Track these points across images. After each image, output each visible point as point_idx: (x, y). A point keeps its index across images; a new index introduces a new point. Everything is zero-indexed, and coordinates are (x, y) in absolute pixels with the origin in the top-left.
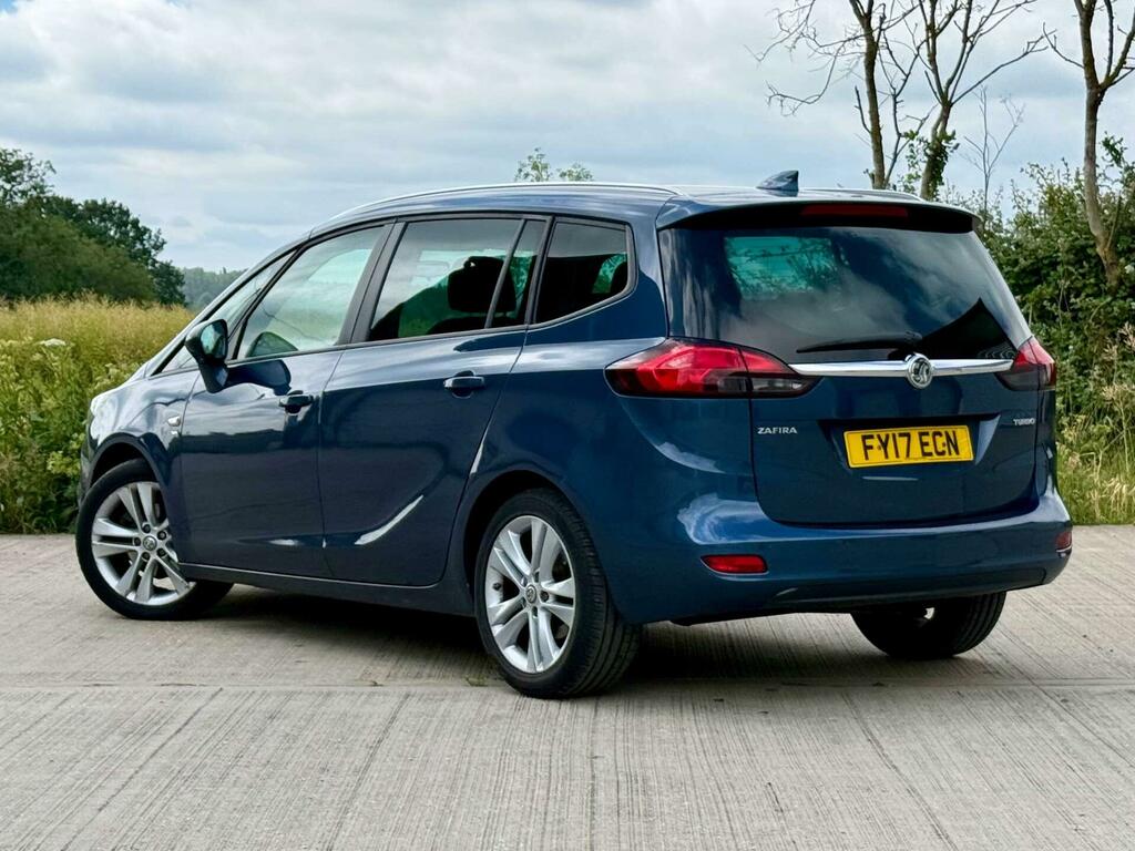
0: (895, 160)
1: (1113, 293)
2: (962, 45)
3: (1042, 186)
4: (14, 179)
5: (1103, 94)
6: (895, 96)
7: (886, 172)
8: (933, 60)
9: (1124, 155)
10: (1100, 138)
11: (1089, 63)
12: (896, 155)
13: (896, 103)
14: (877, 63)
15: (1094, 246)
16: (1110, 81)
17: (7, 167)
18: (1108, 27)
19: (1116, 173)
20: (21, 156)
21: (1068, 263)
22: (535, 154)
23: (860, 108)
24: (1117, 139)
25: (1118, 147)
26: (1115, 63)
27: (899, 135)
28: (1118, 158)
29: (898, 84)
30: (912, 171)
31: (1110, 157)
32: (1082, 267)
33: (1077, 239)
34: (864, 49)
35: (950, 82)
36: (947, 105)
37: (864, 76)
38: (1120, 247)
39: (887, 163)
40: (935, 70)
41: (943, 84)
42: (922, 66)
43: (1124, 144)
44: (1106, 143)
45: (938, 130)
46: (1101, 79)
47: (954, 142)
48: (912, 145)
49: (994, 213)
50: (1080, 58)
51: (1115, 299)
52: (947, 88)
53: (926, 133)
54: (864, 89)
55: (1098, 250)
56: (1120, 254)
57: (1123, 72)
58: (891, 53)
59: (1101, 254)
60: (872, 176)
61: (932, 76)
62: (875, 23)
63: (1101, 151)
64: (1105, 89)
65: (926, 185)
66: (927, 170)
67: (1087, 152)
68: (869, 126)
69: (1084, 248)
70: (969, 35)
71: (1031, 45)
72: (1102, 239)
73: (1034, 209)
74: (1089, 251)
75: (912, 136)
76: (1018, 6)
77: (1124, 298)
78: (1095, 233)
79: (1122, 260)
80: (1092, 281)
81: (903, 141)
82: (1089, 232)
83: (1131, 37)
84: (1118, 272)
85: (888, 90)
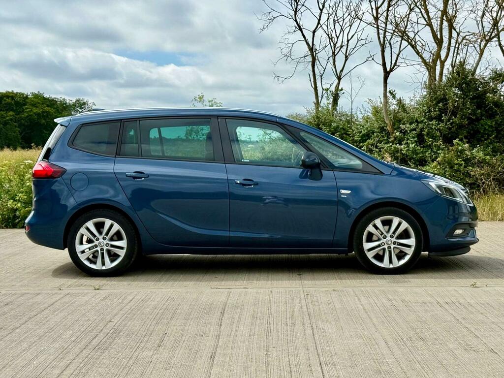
0: (322, 98)
1: (393, 142)
3: (372, 106)
4: (83, 108)
5: (389, 75)
6: (321, 76)
7: (319, 102)
8: (334, 64)
9: (396, 96)
10: (388, 90)
11: (384, 65)
12: (322, 96)
13: (322, 78)
14: (315, 66)
15: (387, 126)
16: (391, 70)
17: (81, 104)
18: (390, 52)
19: (395, 102)
20: (85, 101)
21: (378, 132)
23: (310, 80)
24: (394, 90)
25: (394, 93)
26: (393, 64)
27: (323, 89)
28: (394, 97)
29: (322, 72)
30: (328, 102)
31: (391, 96)
32: (383, 133)
33: (381, 124)
34: (311, 60)
36: (339, 79)
37: (311, 70)
38: (395, 127)
39: (320, 99)
40: (335, 67)
41: (338, 72)
42: (330, 66)
44: (390, 92)
45: (337, 88)
46: (388, 69)
47: (342, 92)
48: (328, 93)
49: (355, 115)
50: (381, 62)
51: (393, 144)
53: (333, 89)
54: (311, 74)
55: (388, 127)
56: (395, 129)
57: (396, 67)
58: (319, 62)
59: (389, 129)
60: (315, 104)
61: (334, 69)
63: (388, 94)
64: (390, 73)
65: (333, 106)
66: (333, 101)
67: (384, 94)
68: (313, 86)
69: (383, 127)
71: (367, 58)
72: (389, 124)
73: (370, 115)
74: (385, 128)
75: (327, 90)
76: (363, 45)
77: (396, 144)
78: (387, 122)
79: (395, 131)
80: (386, 138)
81: (324, 91)
82: (385, 122)
83: (398, 55)
84: (394, 135)
85: (319, 74)
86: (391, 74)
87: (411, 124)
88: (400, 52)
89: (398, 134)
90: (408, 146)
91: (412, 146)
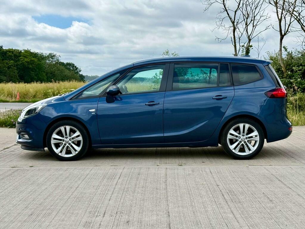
0: (239, 51)
1: (286, 78)
2: (252, 28)
3: (269, 56)
5: (283, 37)
6: (239, 38)
7: (237, 54)
8: (247, 31)
9: (287, 50)
10: (283, 46)
11: (281, 31)
12: (239, 50)
13: (239, 40)
14: (236, 31)
15: (281, 68)
16: (285, 34)
18: (285, 23)
19: (286, 53)
22: (167, 50)
23: (232, 41)
25: (286, 48)
26: (286, 30)
27: (240, 46)
28: (286, 50)
29: (240, 36)
30: (243, 54)
31: (285, 50)
34: (233, 29)
35: (250, 35)
36: (250, 40)
37: (233, 34)
38: (287, 69)
39: (237, 52)
40: (247, 33)
42: (245, 32)
43: (287, 47)
45: (248, 45)
46: (283, 34)
47: (252, 48)
48: (243, 48)
50: (279, 30)
53: (245, 45)
54: (233, 37)
55: (282, 69)
56: (287, 70)
57: (287, 33)
58: (239, 29)
59: (283, 70)
60: (234, 55)
62: (235, 24)
63: (283, 49)
66: (246, 53)
67: (280, 49)
68: (234, 45)
69: (279, 69)
70: (254, 25)
71: (267, 28)
72: (283, 67)
74: (281, 69)
76: (265, 19)
77: (288, 79)
78: (282, 66)
79: (288, 71)
81: (241, 47)
82: (280, 65)
83: (289, 25)
84: (287, 73)
85: (238, 37)
86: (285, 36)
87: (298, 66)
88: (290, 23)
89: (289, 73)
90: (296, 80)
91: (299, 80)
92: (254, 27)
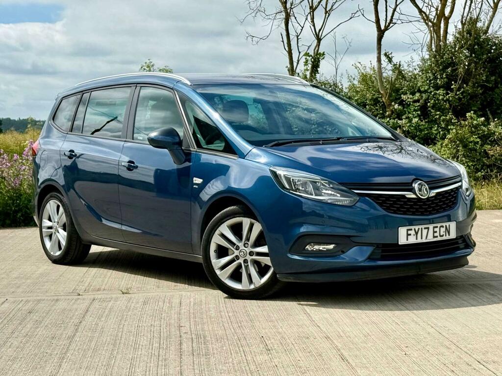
0: (298, 63)
1: (389, 116)
2: (324, 15)
3: (359, 73)
5: (383, 34)
6: (298, 36)
7: (294, 68)
8: (313, 21)
9: (393, 59)
10: (383, 52)
11: (378, 22)
12: (298, 61)
13: (298, 39)
14: (290, 23)
15: (381, 97)
16: (387, 28)
18: (385, 6)
19: (390, 67)
21: (371, 105)
22: (148, 62)
23: (283, 42)
24: (390, 53)
25: (390, 56)
26: (388, 22)
27: (300, 53)
28: (390, 60)
29: (299, 31)
30: (306, 68)
31: (387, 60)
32: (377, 106)
33: (374, 95)
34: (284, 17)
35: (320, 30)
36: (319, 40)
37: (284, 28)
38: (392, 99)
40: (314, 25)
41: (317, 31)
43: (393, 55)
44: (386, 55)
45: (316, 50)
46: (383, 28)
49: (339, 84)
50: (374, 19)
51: (390, 119)
52: (319, 33)
53: (311, 52)
54: (284, 34)
55: (383, 99)
56: (393, 101)
57: (391, 25)
58: (296, 18)
59: (384, 101)
60: (289, 70)
61: (313, 28)
62: (288, 6)
63: (383, 58)
64: (385, 32)
65: (311, 74)
66: (312, 67)
67: (378, 58)
68: (287, 49)
69: (377, 99)
70: (327, 10)
71: (353, 15)
72: (385, 95)
73: (356, 82)
74: (379, 99)
77: (394, 119)
78: (382, 92)
79: (393, 103)
80: (381, 112)
82: (379, 92)
83: (395, 10)
84: (391, 108)
85: (295, 34)
86: (387, 33)
87: (413, 94)
88: (397, 6)
89: (396, 106)
90: (410, 121)
91: (415, 120)
92: (327, 14)
